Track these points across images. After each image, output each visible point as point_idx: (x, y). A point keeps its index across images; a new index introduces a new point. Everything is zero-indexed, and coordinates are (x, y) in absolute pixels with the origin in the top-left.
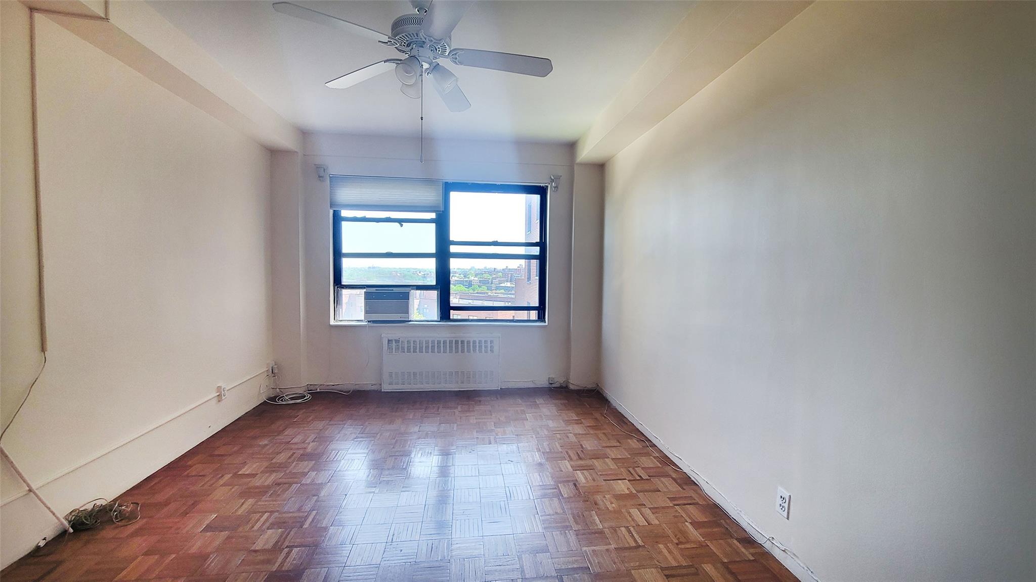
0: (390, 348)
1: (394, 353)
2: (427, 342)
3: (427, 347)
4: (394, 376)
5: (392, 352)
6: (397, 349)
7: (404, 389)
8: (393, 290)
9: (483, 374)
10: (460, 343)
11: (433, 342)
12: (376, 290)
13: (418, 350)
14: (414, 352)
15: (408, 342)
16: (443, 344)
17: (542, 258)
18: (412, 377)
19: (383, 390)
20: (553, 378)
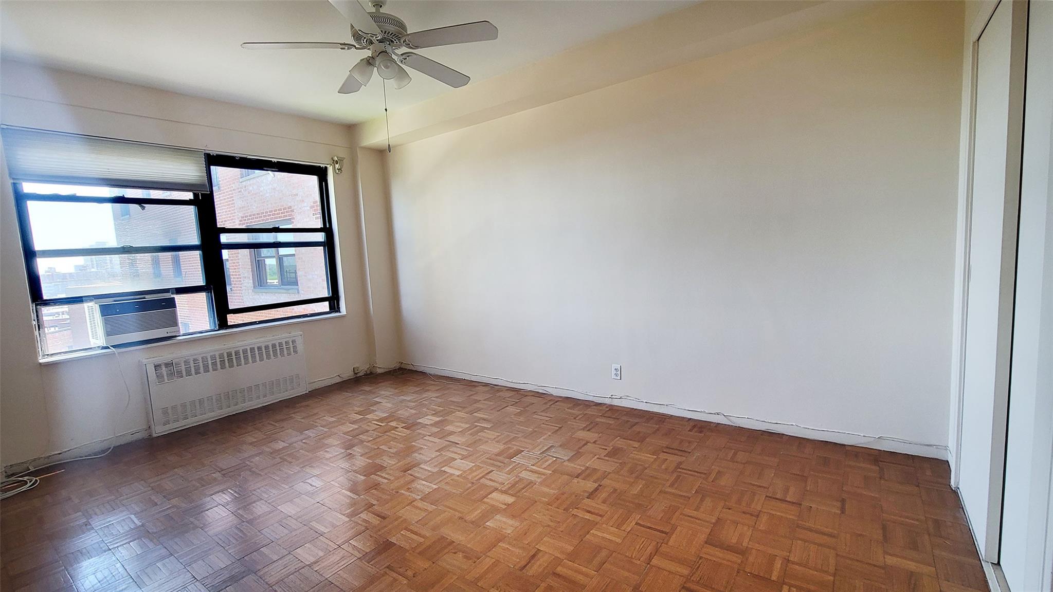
0: (159, 377)
1: (166, 381)
2: (213, 357)
3: (214, 364)
4: (170, 411)
5: (164, 381)
6: (171, 375)
7: (187, 425)
8: (145, 298)
9: (288, 380)
10: (256, 350)
11: (221, 356)
12: (115, 301)
13: (202, 370)
14: (196, 373)
15: (186, 362)
16: (236, 355)
17: (329, 245)
18: (198, 407)
19: (155, 435)
20: (358, 368)
